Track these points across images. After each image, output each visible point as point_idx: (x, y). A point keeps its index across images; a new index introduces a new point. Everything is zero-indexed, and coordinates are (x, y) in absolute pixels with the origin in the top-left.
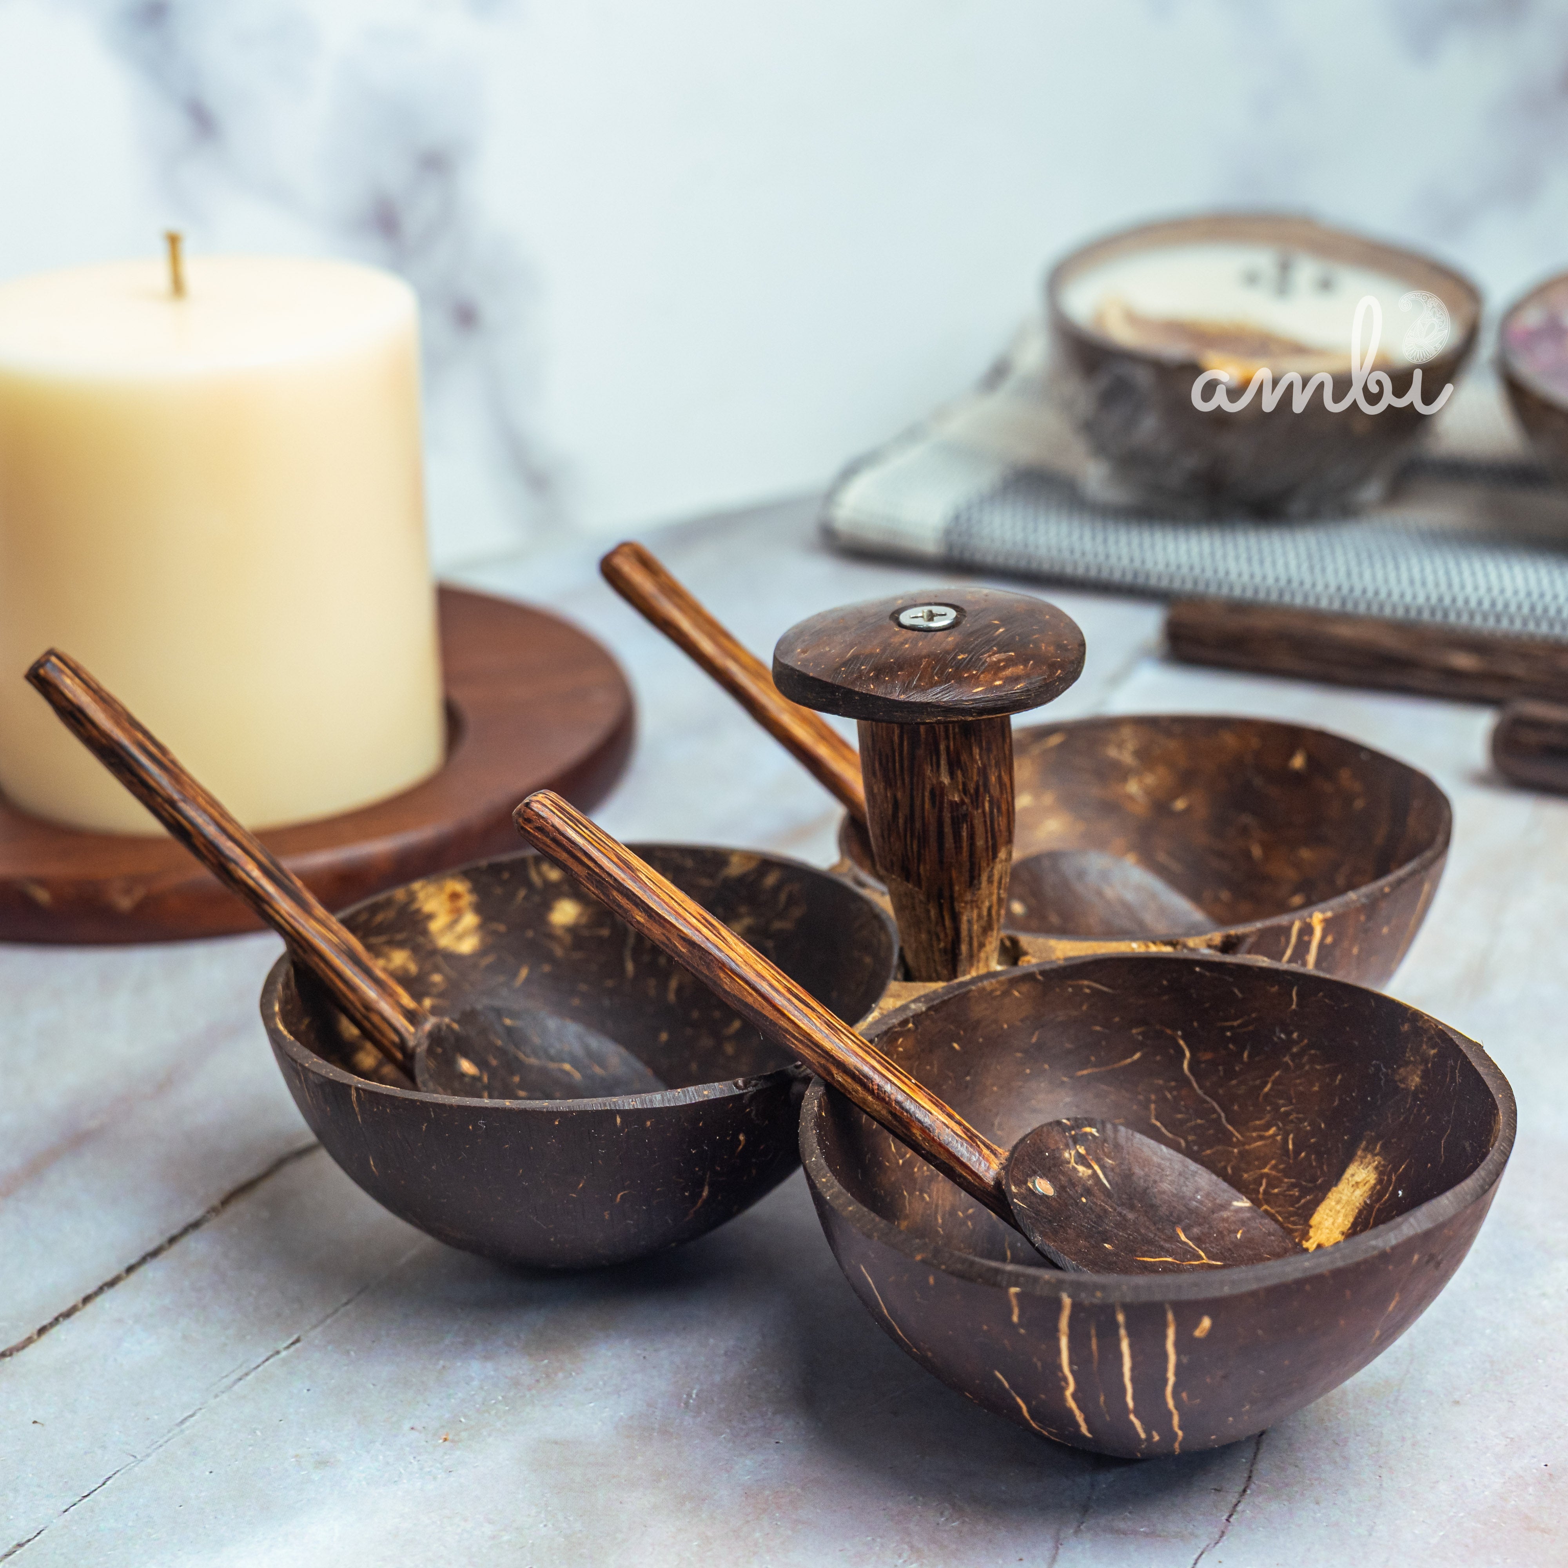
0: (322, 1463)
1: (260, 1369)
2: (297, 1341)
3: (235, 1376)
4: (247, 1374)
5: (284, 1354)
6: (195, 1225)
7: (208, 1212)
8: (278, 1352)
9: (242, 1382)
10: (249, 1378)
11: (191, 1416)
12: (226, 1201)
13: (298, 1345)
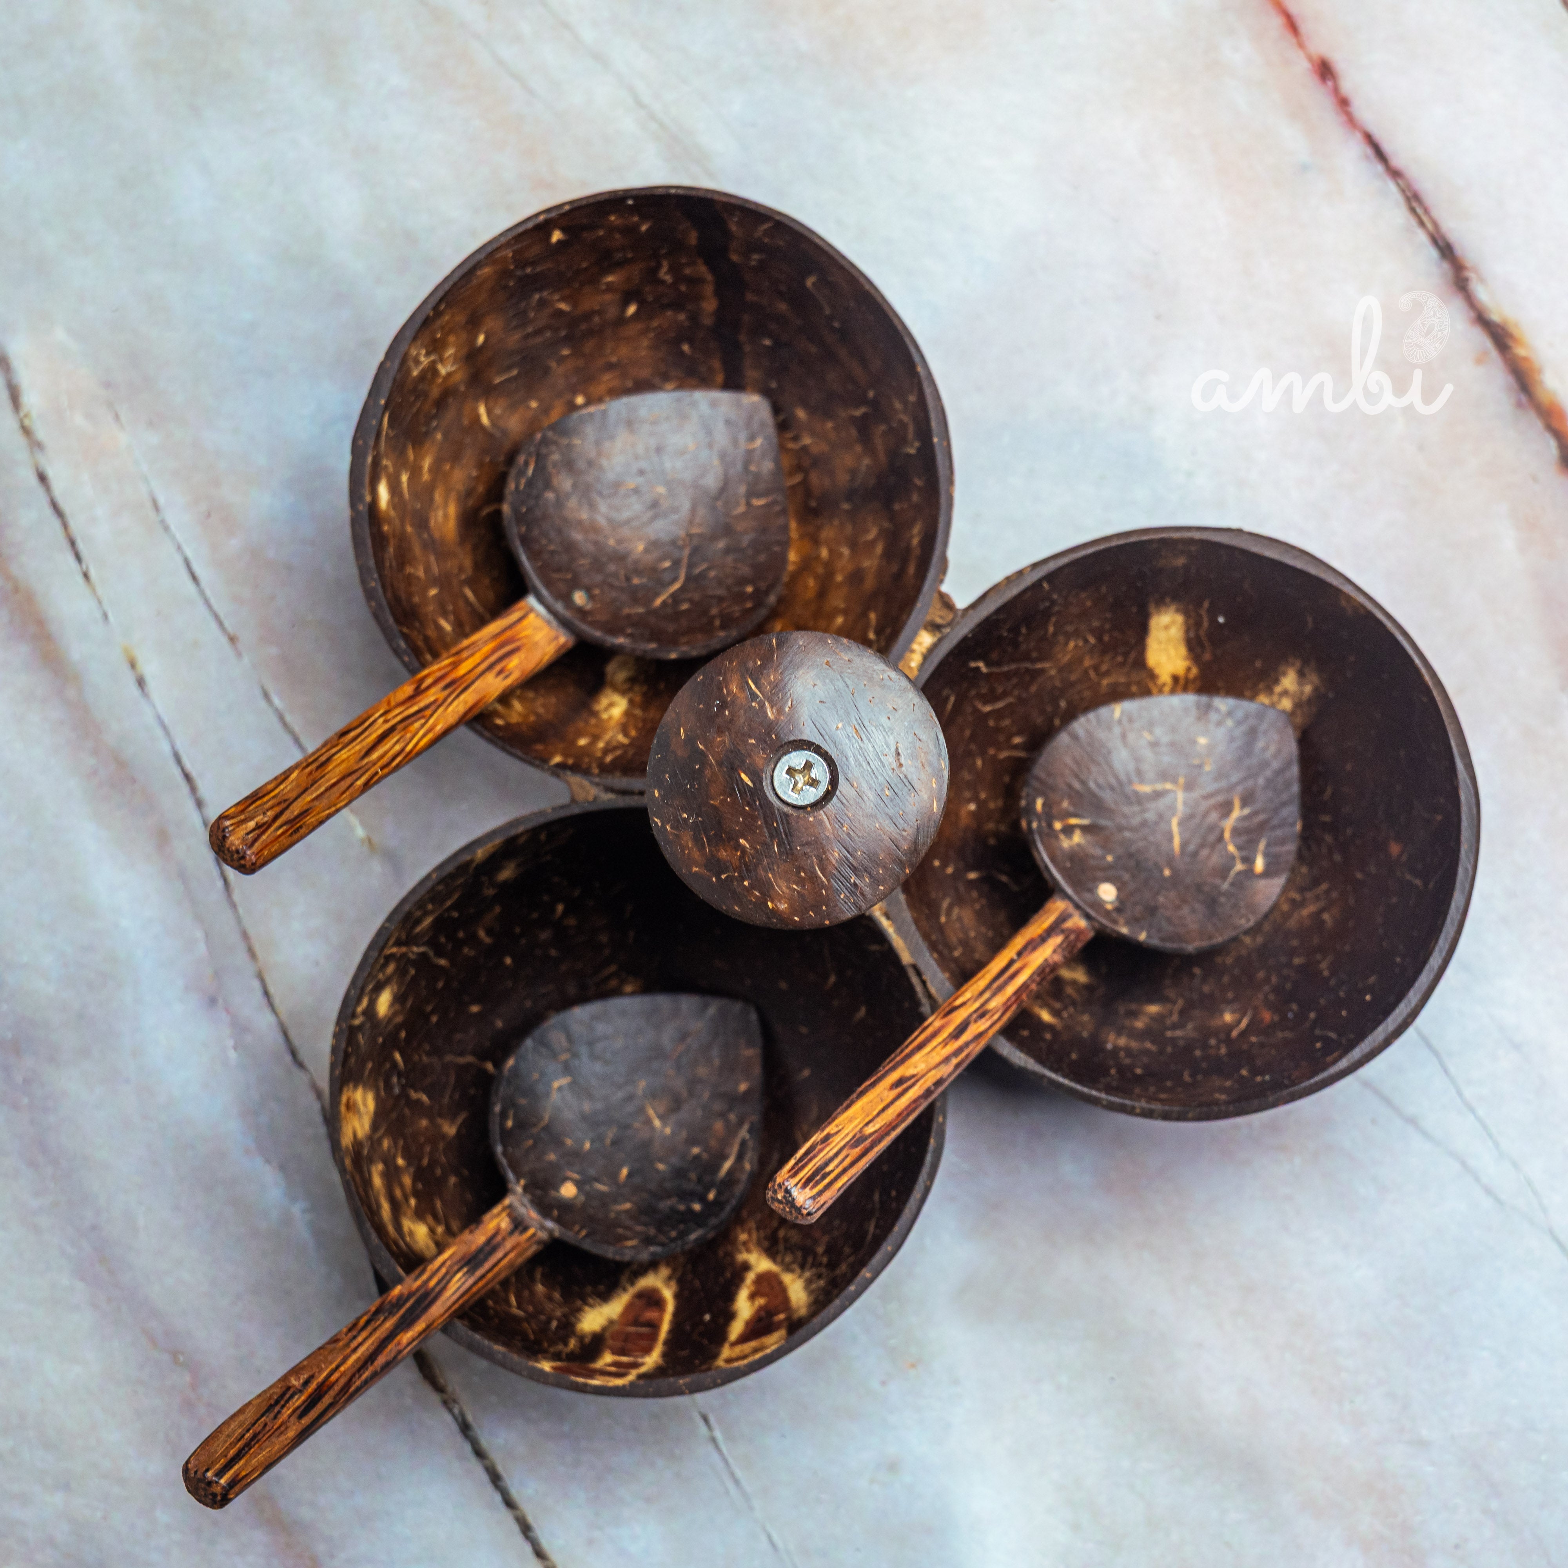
0: (893, 1467)
1: (731, 1461)
2: (706, 1419)
3: (730, 1485)
4: (732, 1475)
5: (718, 1434)
6: (465, 1428)
7: (450, 1411)
8: (713, 1440)
9: (744, 1483)
10: (739, 1473)
11: (769, 1537)
12: (439, 1388)
13: (712, 1419)
